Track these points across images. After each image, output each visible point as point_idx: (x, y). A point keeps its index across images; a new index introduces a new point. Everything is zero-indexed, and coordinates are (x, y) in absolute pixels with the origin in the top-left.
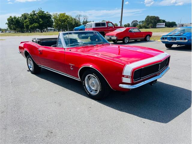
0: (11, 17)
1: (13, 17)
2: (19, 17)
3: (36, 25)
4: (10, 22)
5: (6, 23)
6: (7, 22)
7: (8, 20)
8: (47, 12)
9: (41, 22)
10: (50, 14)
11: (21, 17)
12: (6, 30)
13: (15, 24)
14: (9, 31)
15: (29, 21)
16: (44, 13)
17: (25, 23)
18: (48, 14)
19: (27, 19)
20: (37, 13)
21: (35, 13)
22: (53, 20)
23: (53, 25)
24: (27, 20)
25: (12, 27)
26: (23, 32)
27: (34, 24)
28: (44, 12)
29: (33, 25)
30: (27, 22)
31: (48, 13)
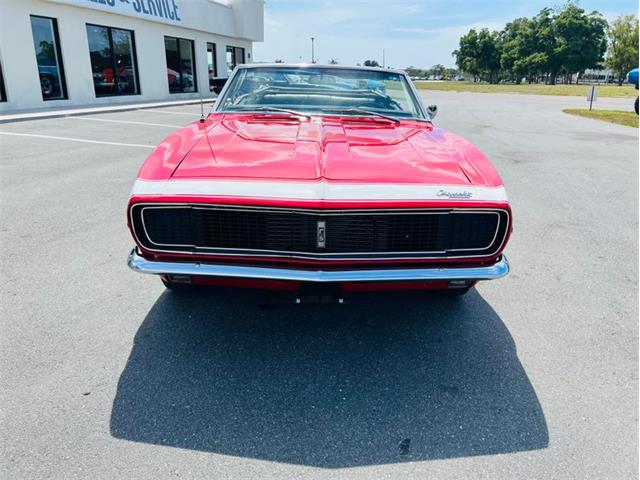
0: (472, 31)
1: (478, 32)
2: (495, 33)
3: (539, 57)
4: (466, 48)
5: (455, 52)
6: (458, 48)
7: (461, 44)
8: (595, 12)
9: (559, 49)
10: (603, 18)
11: (503, 32)
12: (453, 73)
13: (478, 56)
14: (462, 77)
15: (521, 44)
16: (582, 15)
17: (507, 51)
18: (593, 20)
19: (518, 37)
20: (555, 18)
21: (550, 17)
22: (609, 41)
23: (603, 60)
24: (515, 42)
25: (468, 63)
26: (493, 80)
27: (531, 56)
28: (583, 12)
29: (528, 59)
30: (512, 47)
31: (596, 16)
